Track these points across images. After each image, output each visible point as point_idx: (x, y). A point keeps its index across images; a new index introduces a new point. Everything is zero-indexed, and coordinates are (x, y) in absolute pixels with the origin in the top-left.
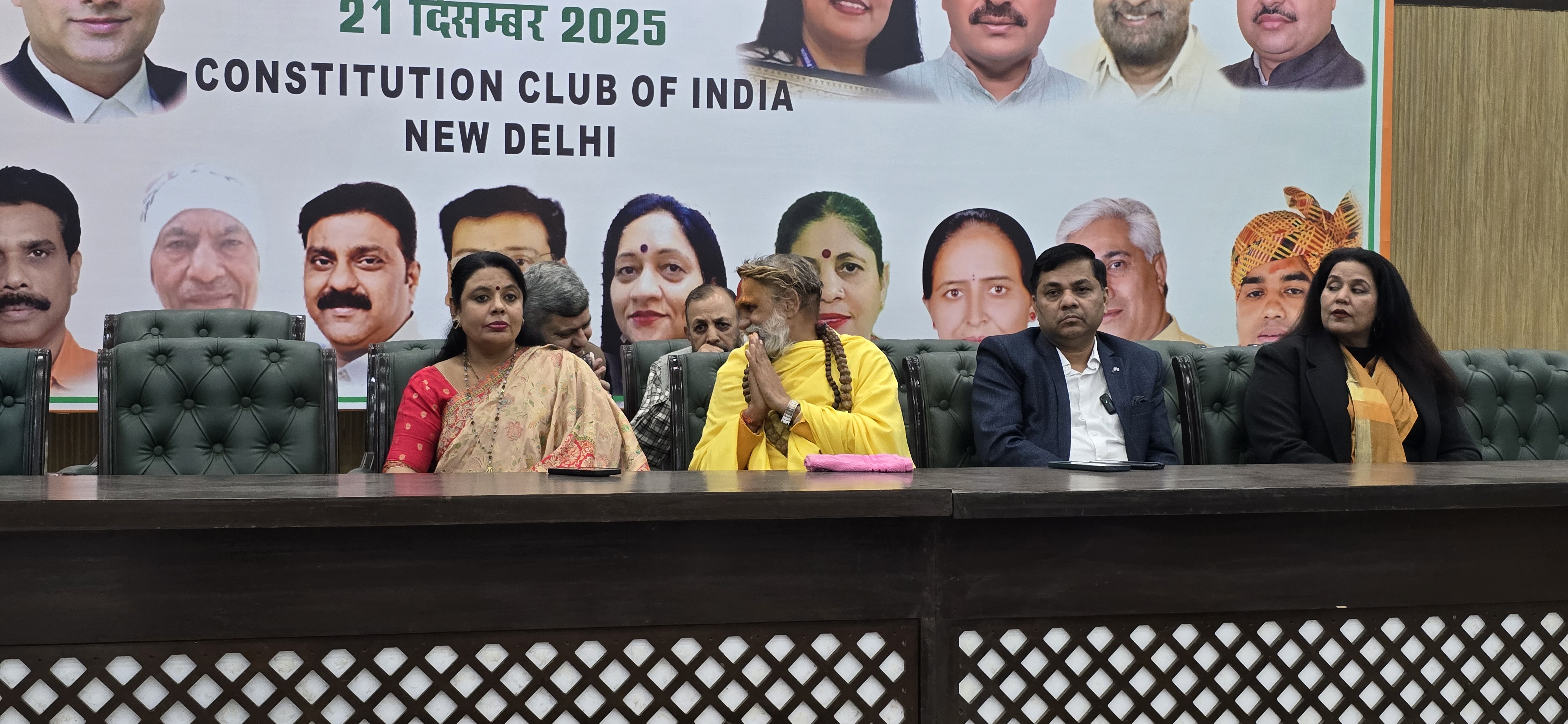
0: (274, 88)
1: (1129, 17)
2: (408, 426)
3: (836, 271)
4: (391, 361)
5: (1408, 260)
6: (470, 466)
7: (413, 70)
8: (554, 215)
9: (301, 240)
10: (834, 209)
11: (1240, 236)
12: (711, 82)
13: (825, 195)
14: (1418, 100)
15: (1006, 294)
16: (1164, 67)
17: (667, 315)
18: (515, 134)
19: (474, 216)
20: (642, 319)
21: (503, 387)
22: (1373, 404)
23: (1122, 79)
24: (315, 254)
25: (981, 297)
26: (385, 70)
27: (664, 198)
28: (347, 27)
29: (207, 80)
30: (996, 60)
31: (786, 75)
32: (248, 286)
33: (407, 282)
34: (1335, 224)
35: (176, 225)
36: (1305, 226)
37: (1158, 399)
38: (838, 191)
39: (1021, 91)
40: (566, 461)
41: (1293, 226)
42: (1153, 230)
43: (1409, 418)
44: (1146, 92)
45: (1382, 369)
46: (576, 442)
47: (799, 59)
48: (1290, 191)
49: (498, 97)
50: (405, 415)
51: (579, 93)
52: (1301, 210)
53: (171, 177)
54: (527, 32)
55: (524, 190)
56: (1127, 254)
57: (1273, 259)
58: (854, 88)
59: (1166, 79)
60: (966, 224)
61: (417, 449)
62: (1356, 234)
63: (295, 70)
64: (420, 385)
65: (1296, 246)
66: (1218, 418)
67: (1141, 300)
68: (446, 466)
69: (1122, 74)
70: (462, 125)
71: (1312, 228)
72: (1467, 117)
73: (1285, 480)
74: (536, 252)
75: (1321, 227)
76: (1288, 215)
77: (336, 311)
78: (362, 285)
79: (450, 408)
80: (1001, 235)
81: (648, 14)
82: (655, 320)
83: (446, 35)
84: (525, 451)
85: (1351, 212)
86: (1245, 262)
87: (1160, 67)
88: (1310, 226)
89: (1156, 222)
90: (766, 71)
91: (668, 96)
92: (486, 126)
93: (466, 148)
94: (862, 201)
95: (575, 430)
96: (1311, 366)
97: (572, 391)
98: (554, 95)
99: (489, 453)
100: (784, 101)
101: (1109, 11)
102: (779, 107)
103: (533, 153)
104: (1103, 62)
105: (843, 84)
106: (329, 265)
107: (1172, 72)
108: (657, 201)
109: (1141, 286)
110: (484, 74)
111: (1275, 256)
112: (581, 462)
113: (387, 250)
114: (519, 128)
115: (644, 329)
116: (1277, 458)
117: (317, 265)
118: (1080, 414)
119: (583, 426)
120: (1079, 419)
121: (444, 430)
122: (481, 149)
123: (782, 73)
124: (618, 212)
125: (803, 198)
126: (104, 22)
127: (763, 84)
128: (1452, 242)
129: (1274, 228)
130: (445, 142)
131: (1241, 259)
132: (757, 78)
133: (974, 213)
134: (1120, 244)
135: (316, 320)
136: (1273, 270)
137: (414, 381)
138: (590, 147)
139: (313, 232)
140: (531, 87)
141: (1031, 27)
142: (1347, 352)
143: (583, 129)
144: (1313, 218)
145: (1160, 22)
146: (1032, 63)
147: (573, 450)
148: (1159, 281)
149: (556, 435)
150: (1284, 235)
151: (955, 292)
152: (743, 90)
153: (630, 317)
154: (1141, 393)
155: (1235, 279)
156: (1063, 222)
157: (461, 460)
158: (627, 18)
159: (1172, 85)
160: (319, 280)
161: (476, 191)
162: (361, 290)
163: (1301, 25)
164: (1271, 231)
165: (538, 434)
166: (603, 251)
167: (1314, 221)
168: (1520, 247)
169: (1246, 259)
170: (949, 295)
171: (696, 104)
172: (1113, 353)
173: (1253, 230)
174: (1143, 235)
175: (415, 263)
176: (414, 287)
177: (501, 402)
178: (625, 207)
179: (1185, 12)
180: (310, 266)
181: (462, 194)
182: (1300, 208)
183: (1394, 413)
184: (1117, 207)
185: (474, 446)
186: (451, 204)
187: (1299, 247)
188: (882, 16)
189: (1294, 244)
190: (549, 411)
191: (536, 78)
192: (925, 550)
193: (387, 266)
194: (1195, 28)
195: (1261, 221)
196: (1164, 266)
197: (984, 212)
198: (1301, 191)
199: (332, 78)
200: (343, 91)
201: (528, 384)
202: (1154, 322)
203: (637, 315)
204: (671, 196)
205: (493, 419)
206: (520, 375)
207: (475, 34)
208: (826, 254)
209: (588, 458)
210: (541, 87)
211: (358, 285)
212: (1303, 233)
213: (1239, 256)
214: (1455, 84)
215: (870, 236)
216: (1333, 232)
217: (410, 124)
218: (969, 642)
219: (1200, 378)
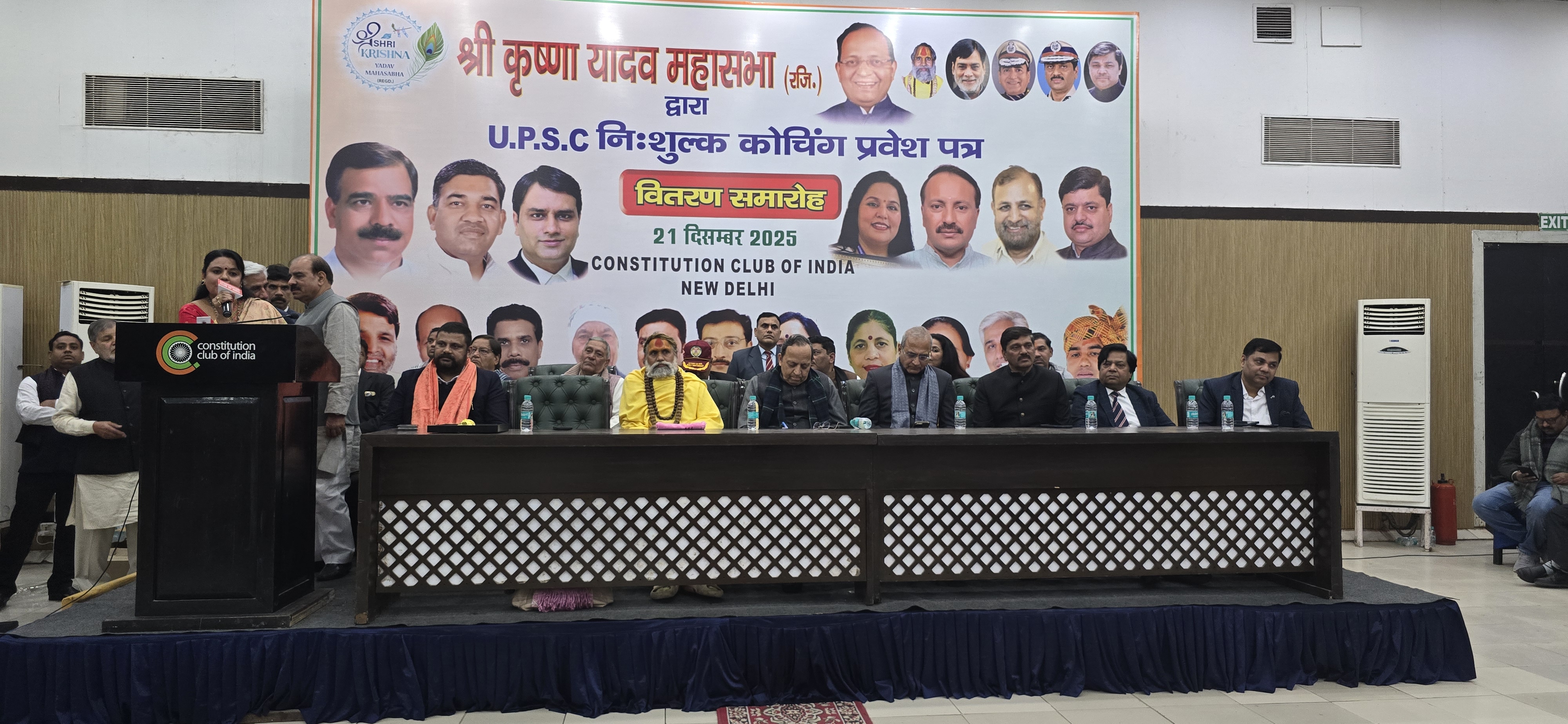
0: (625, 269)
1: (1012, 228)
3: (875, 345)
7: (685, 260)
8: (746, 322)
9: (637, 334)
10: (874, 317)
11: (1068, 328)
12: (817, 262)
13: (870, 311)
16: (1029, 251)
18: (729, 286)
23: (1009, 256)
24: (642, 339)
26: (673, 259)
27: (796, 314)
28: (657, 241)
29: (597, 266)
30: (948, 250)
32: (614, 355)
34: (1115, 323)
35: (583, 328)
36: (1099, 323)
38: (876, 309)
39: (961, 264)
41: (1093, 323)
44: (1020, 262)
47: (857, 251)
48: (1091, 307)
49: (722, 270)
51: (758, 268)
52: (1097, 316)
53: (581, 307)
54: (735, 241)
55: (734, 311)
57: (1084, 339)
59: (1030, 256)
60: (936, 324)
62: (1125, 328)
63: (634, 260)
69: (1009, 254)
70: (706, 283)
74: (738, 339)
75: (1107, 324)
76: (1091, 318)
80: (952, 329)
81: (789, 233)
83: (700, 244)
85: (1122, 316)
86: (1071, 342)
87: (1027, 251)
88: (1102, 323)
89: (1027, 323)
91: (798, 268)
92: (717, 283)
93: (708, 293)
94: (887, 314)
98: (747, 269)
100: (850, 269)
101: (1002, 226)
102: (848, 272)
103: (738, 295)
104: (999, 249)
107: (1033, 253)
108: (793, 315)
110: (716, 260)
111: (1085, 337)
114: (731, 284)
122: (715, 293)
125: (859, 313)
126: (553, 241)
127: (840, 262)
129: (1084, 324)
130: (699, 290)
131: (1068, 340)
133: (940, 318)
136: (1083, 346)
138: (763, 292)
139: (642, 330)
140: (736, 266)
141: (965, 234)
143: (760, 284)
144: (1103, 319)
145: (1026, 230)
146: (966, 249)
150: (1089, 327)
152: (832, 265)
156: (982, 323)
158: (779, 234)
159: (1033, 259)
161: (713, 312)
163: (1095, 230)
164: (1083, 326)
167: (1104, 321)
169: (1070, 339)
171: (810, 272)
173: (1074, 325)
175: (686, 345)
179: (1038, 225)
181: (706, 313)
184: (1007, 315)
186: (702, 318)
187: (1096, 333)
188: (895, 231)
189: (1094, 332)
191: (739, 262)
194: (1044, 233)
195: (1077, 321)
197: (944, 318)
198: (1097, 307)
199: (650, 264)
200: (655, 269)
204: (799, 312)
207: (712, 243)
208: (870, 338)
210: (741, 265)
212: (1098, 327)
213: (1068, 338)
215: (890, 329)
216: (1112, 327)
217: (684, 283)
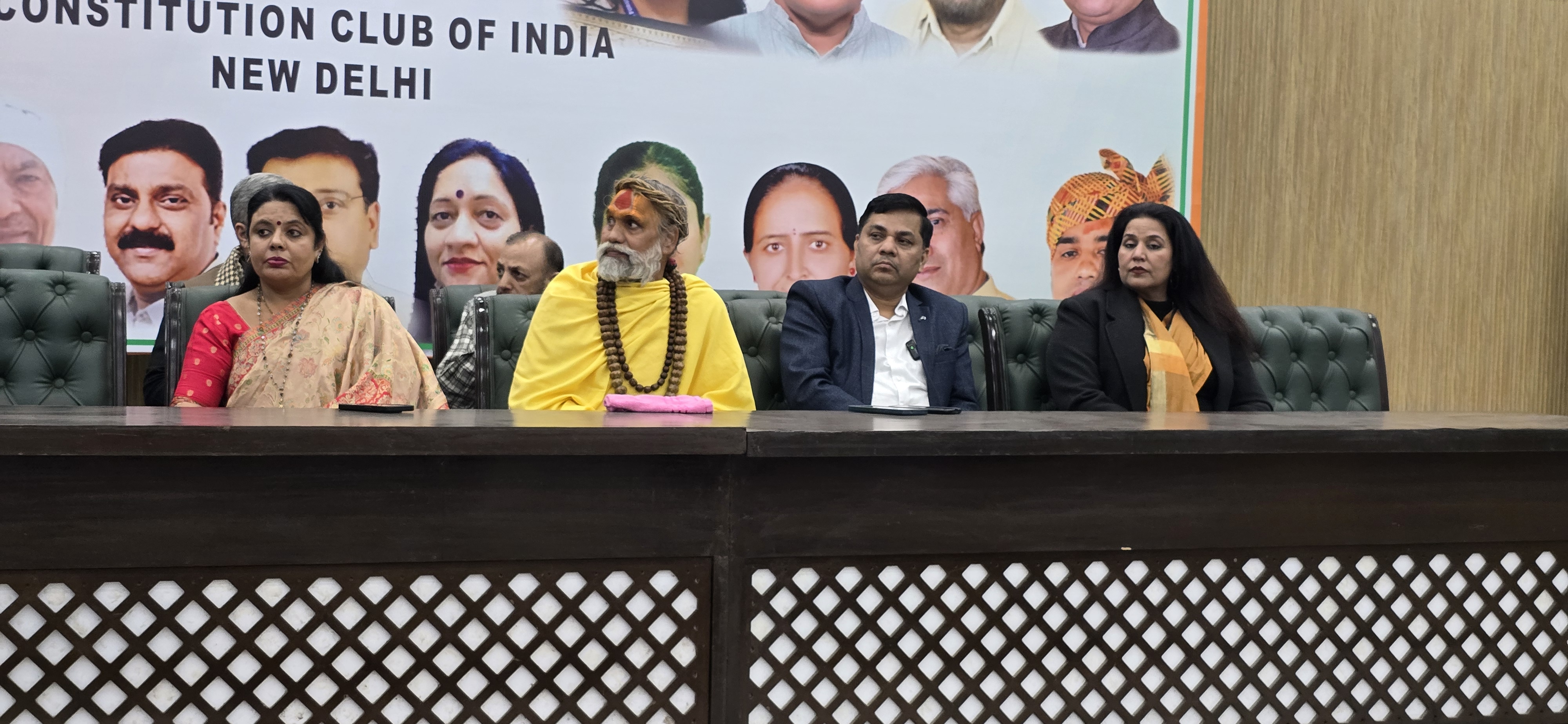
0: (75, 21)
2: (197, 362)
4: (184, 296)
5: (1220, 225)
6: (260, 402)
7: (220, 6)
8: (367, 157)
9: (102, 178)
10: (655, 159)
11: (1056, 196)
12: (530, 27)
13: (647, 145)
14: (1232, 67)
15: (826, 249)
16: (985, 27)
17: (483, 263)
18: (327, 74)
19: (282, 156)
20: (457, 266)
21: (297, 323)
22: (1169, 357)
23: (943, 37)
24: (116, 192)
25: (802, 253)
26: (191, 4)
27: (481, 143)
29: (4, 10)
30: (817, 15)
31: (607, 22)
32: (45, 224)
33: (212, 222)
34: (1149, 186)
36: (1118, 188)
37: (962, 350)
38: (660, 141)
39: (844, 47)
40: (362, 399)
41: (1108, 188)
42: (971, 188)
43: (1203, 370)
44: (965, 49)
45: (1178, 322)
46: (372, 380)
47: (621, 7)
48: (1105, 153)
49: (309, 35)
50: (195, 350)
51: (394, 34)
52: (1115, 172)
55: (335, 132)
56: (945, 212)
57: (1088, 220)
58: (676, 38)
59: (986, 38)
60: (787, 178)
61: (205, 384)
62: (1168, 197)
63: (97, 2)
64: (211, 319)
65: (1110, 208)
66: (1021, 369)
67: (958, 258)
68: (237, 403)
69: (944, 32)
70: (271, 63)
71: (1125, 190)
72: (1279, 86)
73: (1073, 425)
74: (347, 195)
75: (1134, 189)
76: (1102, 177)
77: (137, 251)
78: (165, 225)
79: (242, 344)
80: (823, 189)
82: (471, 267)
84: (319, 388)
85: (1163, 175)
86: (1061, 222)
87: (980, 27)
88: (1124, 188)
89: (975, 181)
90: (587, 17)
91: (487, 40)
92: (296, 64)
93: (276, 87)
94: (683, 151)
95: (372, 368)
96: (1110, 318)
97: (370, 328)
98: (369, 33)
99: (281, 390)
100: (604, 48)
102: (601, 54)
103: (346, 94)
104: (924, 20)
105: (665, 33)
106: (130, 203)
107: (992, 32)
108: (474, 146)
109: (959, 244)
110: (296, 12)
111: (1090, 217)
112: (377, 400)
113: (191, 189)
114: (331, 68)
115: (459, 276)
116: (1076, 406)
117: (118, 204)
118: (884, 359)
119: (381, 364)
120: (885, 364)
121: (235, 366)
122: (291, 87)
123: (604, 20)
124: (433, 156)
125: (624, 147)
127: (584, 31)
128: (1262, 207)
129: (1089, 189)
130: (253, 80)
131: (1056, 219)
132: (577, 24)
133: (796, 167)
134: (939, 202)
135: (117, 259)
136: (1087, 231)
137: (204, 316)
138: (405, 89)
139: (114, 169)
140: (344, 26)
142: (1145, 306)
143: (398, 70)
144: (1127, 180)
146: (855, 19)
147: (369, 388)
148: (976, 239)
149: (352, 373)
150: (1098, 196)
151: (775, 246)
152: (564, 35)
153: (444, 263)
154: (946, 342)
155: (1050, 239)
156: (883, 179)
157: (252, 398)
159: (992, 44)
160: (119, 219)
161: (287, 132)
162: (163, 230)
164: (1086, 192)
165: (333, 372)
166: (417, 195)
167: (1128, 184)
168: (1327, 215)
169: (1061, 219)
170: (770, 248)
171: (515, 49)
172: (921, 303)
173: (1068, 190)
174: (961, 193)
175: (221, 204)
176: (219, 228)
177: (294, 338)
178: (441, 151)
180: (110, 204)
181: (271, 133)
182: (1115, 170)
183: (1188, 366)
184: (937, 165)
185: (266, 382)
186: (259, 143)
187: (1112, 208)
189: (1107, 206)
190: (345, 348)
191: (349, 17)
192: (720, 488)
193: (191, 206)
195: (1076, 182)
196: (981, 225)
197: (805, 167)
198: (1116, 154)
199: (136, 11)
200: (147, 25)
201: (324, 320)
202: (971, 279)
203: (452, 261)
204: (488, 141)
205: (286, 355)
206: (315, 311)
209: (385, 396)
210: (354, 26)
211: (161, 224)
212: (1117, 195)
213: (1053, 217)
214: (1269, 51)
215: (692, 188)
216: (1146, 193)
217: (217, 61)
218: (762, 580)
219: (1005, 329)
